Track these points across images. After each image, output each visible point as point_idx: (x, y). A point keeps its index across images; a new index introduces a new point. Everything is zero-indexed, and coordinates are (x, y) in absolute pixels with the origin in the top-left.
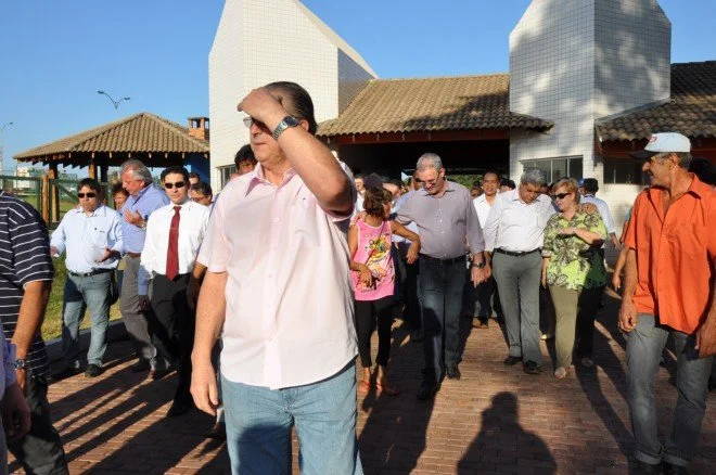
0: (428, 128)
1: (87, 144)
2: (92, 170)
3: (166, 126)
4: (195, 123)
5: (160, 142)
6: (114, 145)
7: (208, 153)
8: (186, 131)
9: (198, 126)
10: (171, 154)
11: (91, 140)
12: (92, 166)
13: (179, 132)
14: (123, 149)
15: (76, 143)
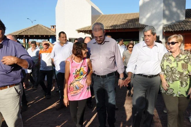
0: (116, 28)
1: (23, 33)
2: (24, 40)
3: (45, 28)
4: (53, 27)
5: (43, 32)
6: (30, 33)
7: (56, 35)
8: (50, 29)
9: (54, 28)
10: (46, 36)
11: (24, 32)
12: (24, 39)
13: (48, 30)
14: (33, 34)
15: (20, 33)
